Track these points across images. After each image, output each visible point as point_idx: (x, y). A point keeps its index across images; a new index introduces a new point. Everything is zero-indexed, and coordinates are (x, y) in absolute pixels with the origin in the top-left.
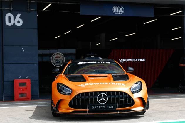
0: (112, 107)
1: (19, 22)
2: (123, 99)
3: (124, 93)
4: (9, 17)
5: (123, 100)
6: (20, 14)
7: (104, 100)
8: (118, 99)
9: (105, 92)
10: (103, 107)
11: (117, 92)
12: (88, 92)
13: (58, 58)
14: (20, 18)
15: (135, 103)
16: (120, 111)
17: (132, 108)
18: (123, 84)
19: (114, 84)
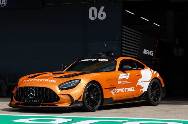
0: (38, 101)
1: (102, 15)
2: (47, 94)
3: (48, 89)
4: (93, 11)
5: (47, 96)
6: (104, 7)
7: (32, 94)
8: (43, 95)
9: (33, 87)
10: (32, 101)
11: (43, 88)
12: (25, 87)
14: (103, 11)
15: (60, 99)
16: (43, 105)
17: (57, 104)
18: (55, 81)
19: (47, 81)
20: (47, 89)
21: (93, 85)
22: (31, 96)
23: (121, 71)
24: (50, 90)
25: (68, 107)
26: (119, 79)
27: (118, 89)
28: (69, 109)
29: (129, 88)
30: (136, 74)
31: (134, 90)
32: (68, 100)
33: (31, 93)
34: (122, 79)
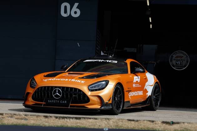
0: (66, 102)
1: (75, 13)
2: (76, 95)
3: (78, 90)
4: (66, 7)
5: (76, 97)
6: (78, 3)
8: (71, 95)
9: (59, 87)
10: (57, 102)
11: (72, 88)
13: (179, 59)
14: (77, 8)
15: (90, 101)
16: (71, 106)
17: (87, 105)
18: (83, 82)
19: (74, 81)
20: (76, 89)
21: (118, 87)
22: (57, 96)
23: (133, 74)
24: (80, 91)
25: (99, 109)
26: (134, 82)
27: (133, 93)
28: (99, 111)
29: (139, 92)
30: (144, 78)
31: (142, 94)
32: (98, 102)
33: (58, 94)
34: (135, 82)
